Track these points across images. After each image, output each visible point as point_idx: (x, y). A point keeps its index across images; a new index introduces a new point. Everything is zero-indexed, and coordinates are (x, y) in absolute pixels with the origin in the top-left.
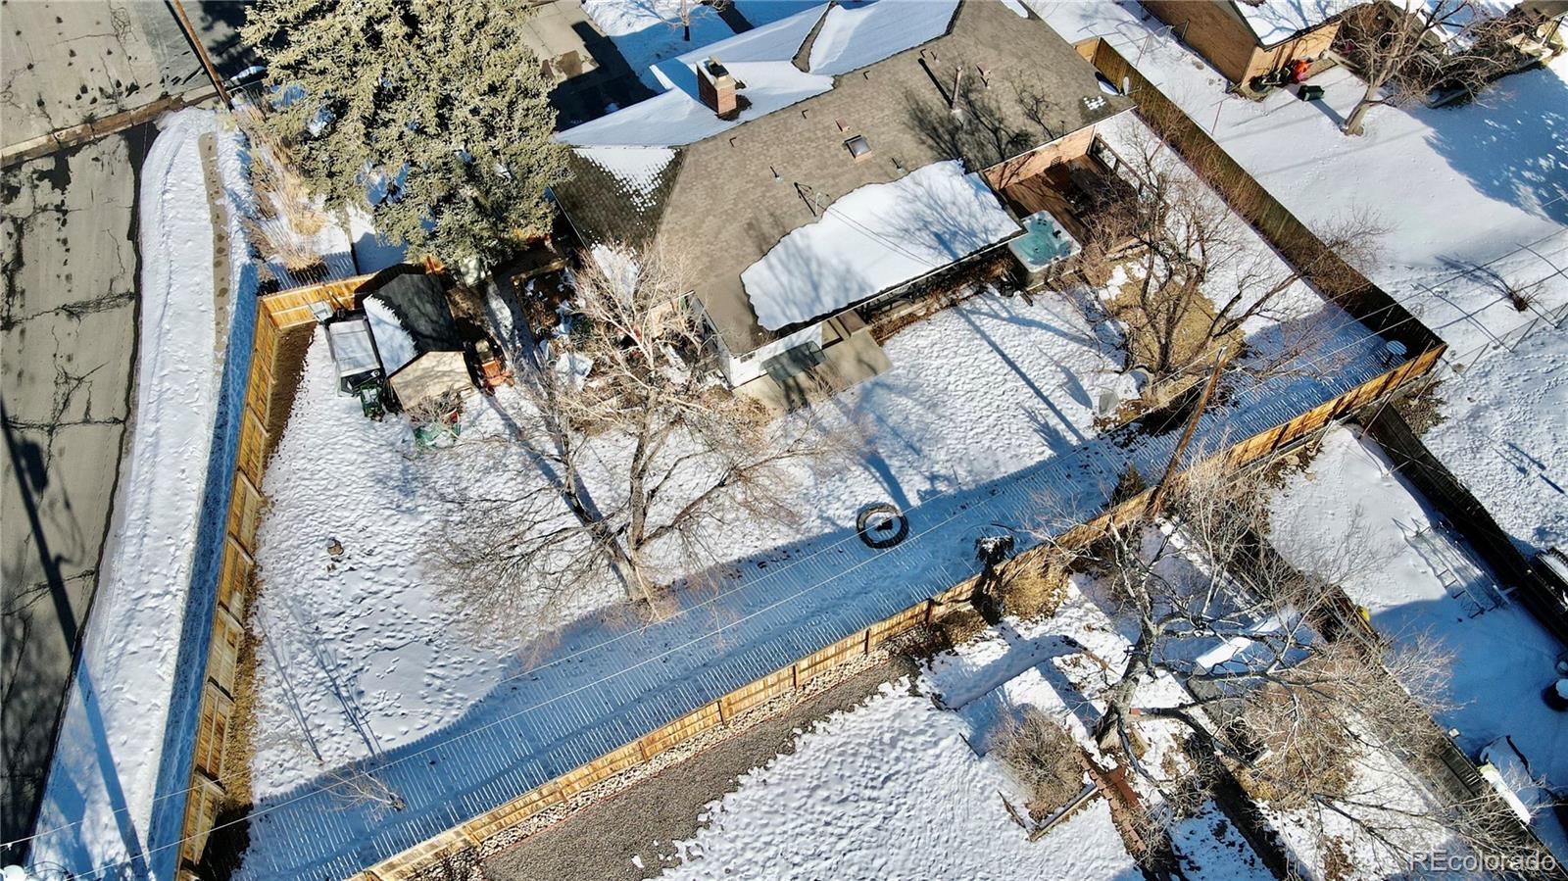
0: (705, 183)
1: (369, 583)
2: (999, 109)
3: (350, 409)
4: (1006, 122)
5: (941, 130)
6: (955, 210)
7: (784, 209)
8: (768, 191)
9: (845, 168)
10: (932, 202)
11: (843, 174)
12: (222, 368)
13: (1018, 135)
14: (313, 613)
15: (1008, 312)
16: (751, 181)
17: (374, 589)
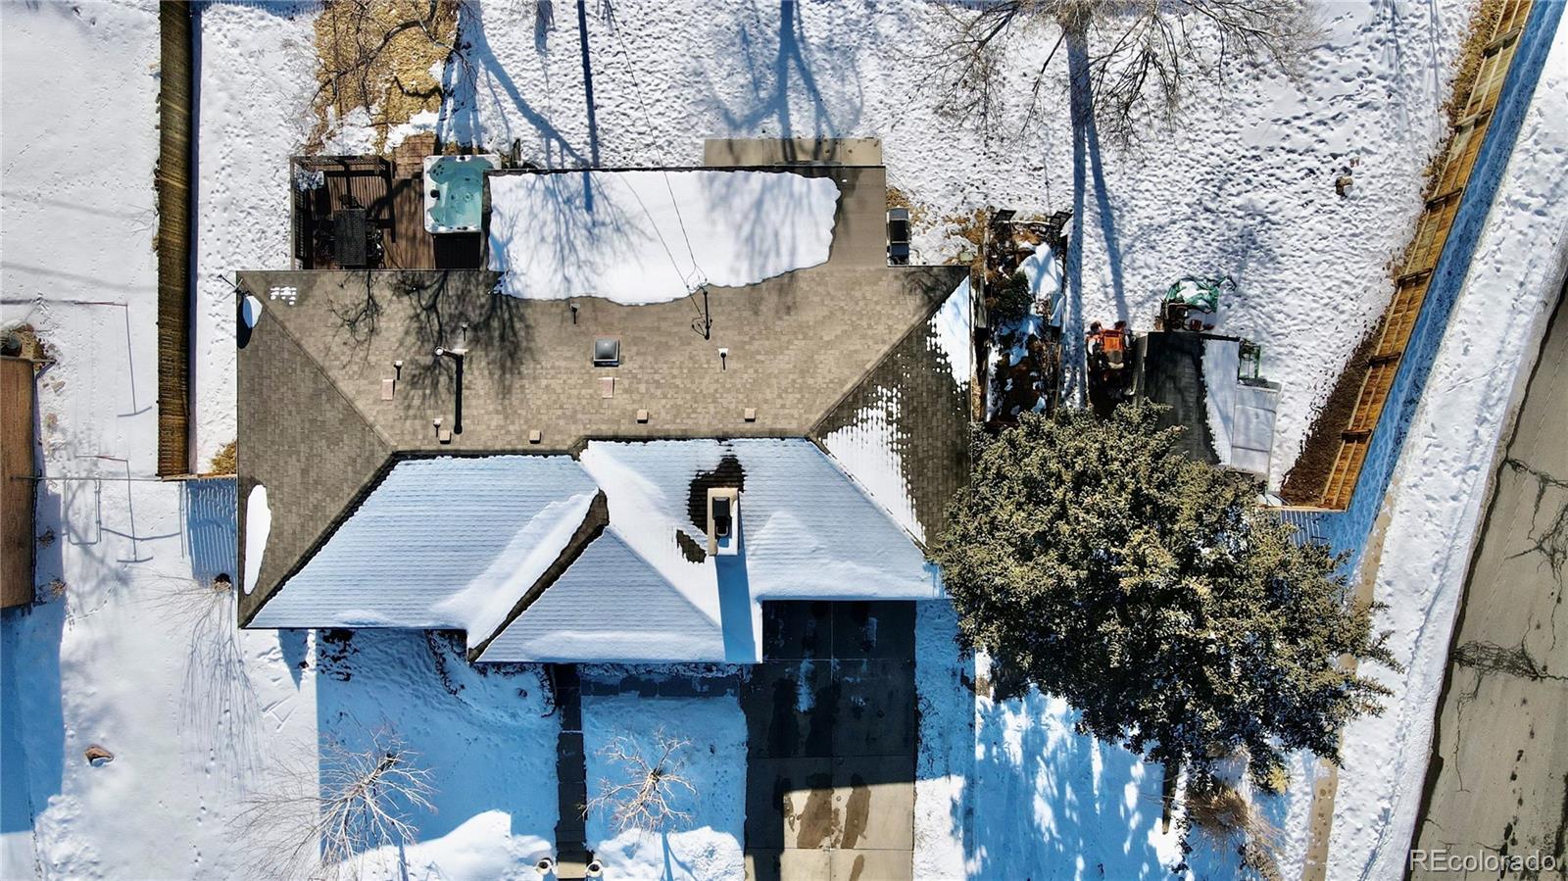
0: (811, 381)
1: (1323, 136)
2: (407, 333)
3: (1274, 361)
4: (411, 312)
5: (497, 334)
6: (546, 231)
7: (737, 314)
8: (745, 343)
9: (638, 334)
10: (566, 251)
11: (645, 329)
12: (1390, 487)
13: (408, 293)
14: (1388, 116)
15: (548, 145)
16: (757, 362)
17: (1319, 129)
